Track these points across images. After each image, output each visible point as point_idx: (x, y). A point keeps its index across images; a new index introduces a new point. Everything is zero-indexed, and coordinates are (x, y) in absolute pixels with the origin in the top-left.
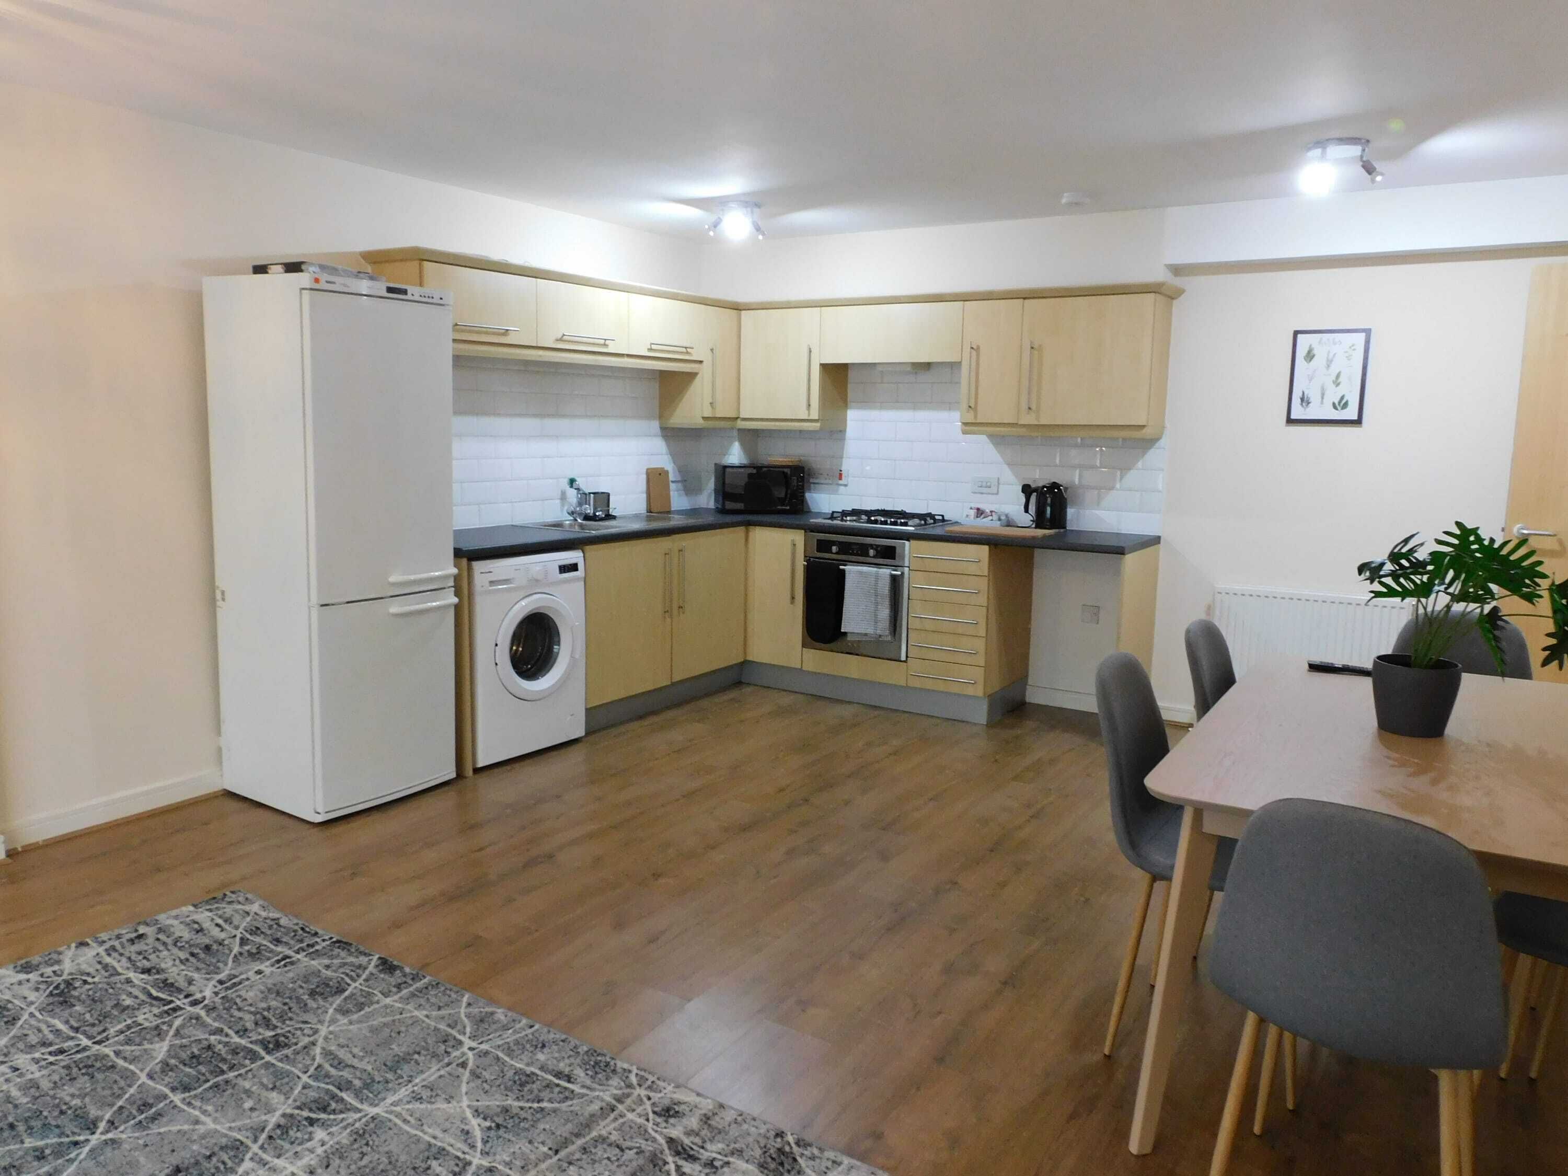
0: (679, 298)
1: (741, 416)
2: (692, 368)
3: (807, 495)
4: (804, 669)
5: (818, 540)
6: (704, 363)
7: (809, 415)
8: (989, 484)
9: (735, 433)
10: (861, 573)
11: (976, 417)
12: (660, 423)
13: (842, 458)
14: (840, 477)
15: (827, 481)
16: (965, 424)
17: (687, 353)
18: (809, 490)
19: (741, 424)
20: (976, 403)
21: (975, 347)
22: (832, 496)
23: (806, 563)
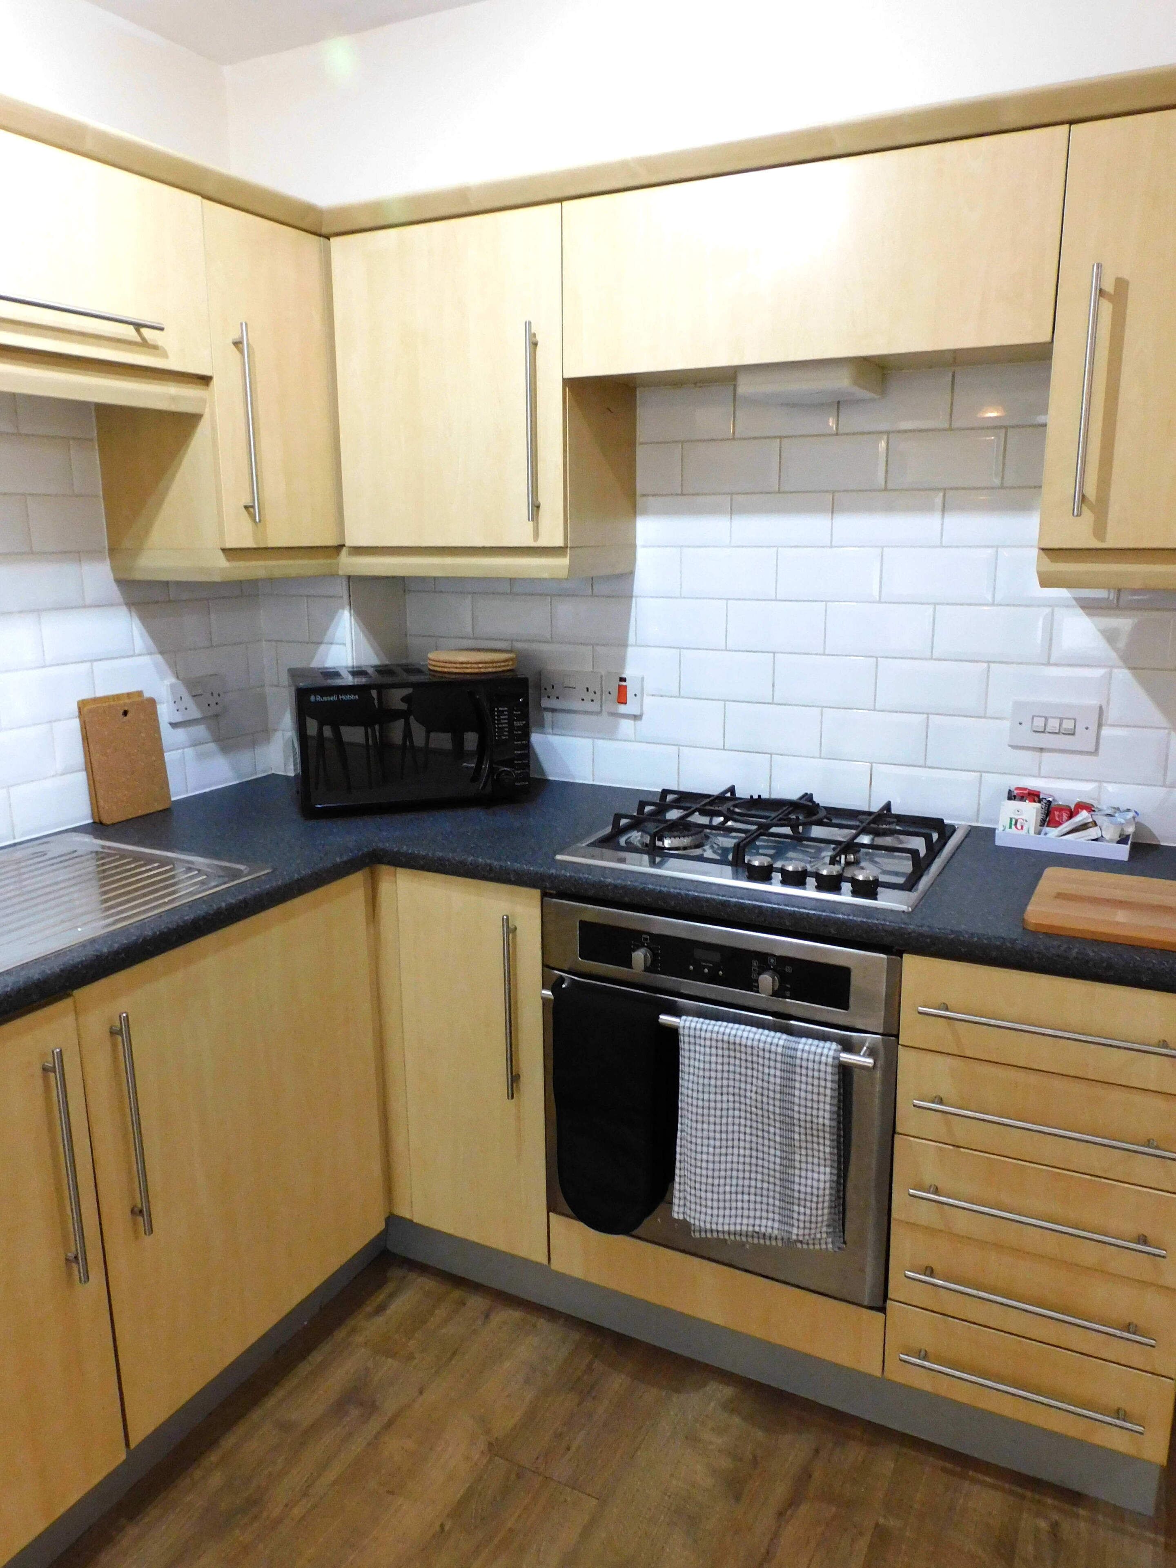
0: (89, 145)
1: (350, 542)
2: (173, 398)
3: (536, 738)
4: (556, 1265)
5: (583, 924)
6: (215, 381)
7: (536, 534)
8: (1068, 725)
9: (341, 589)
10: (732, 1046)
11: (1100, 530)
12: (114, 569)
13: (624, 644)
14: (622, 697)
15: (588, 706)
16: (1051, 552)
17: (145, 345)
18: (541, 725)
19: (350, 564)
20: (1104, 482)
21: (1109, 287)
22: (600, 742)
23: (548, 993)
